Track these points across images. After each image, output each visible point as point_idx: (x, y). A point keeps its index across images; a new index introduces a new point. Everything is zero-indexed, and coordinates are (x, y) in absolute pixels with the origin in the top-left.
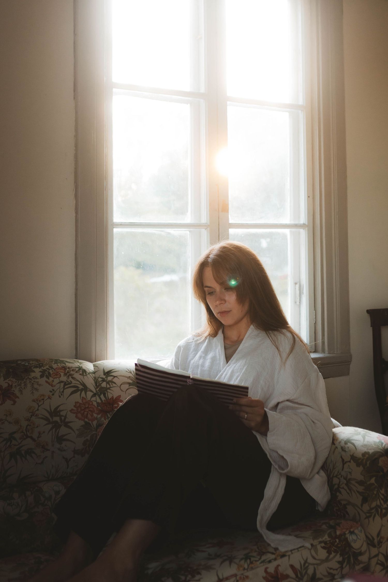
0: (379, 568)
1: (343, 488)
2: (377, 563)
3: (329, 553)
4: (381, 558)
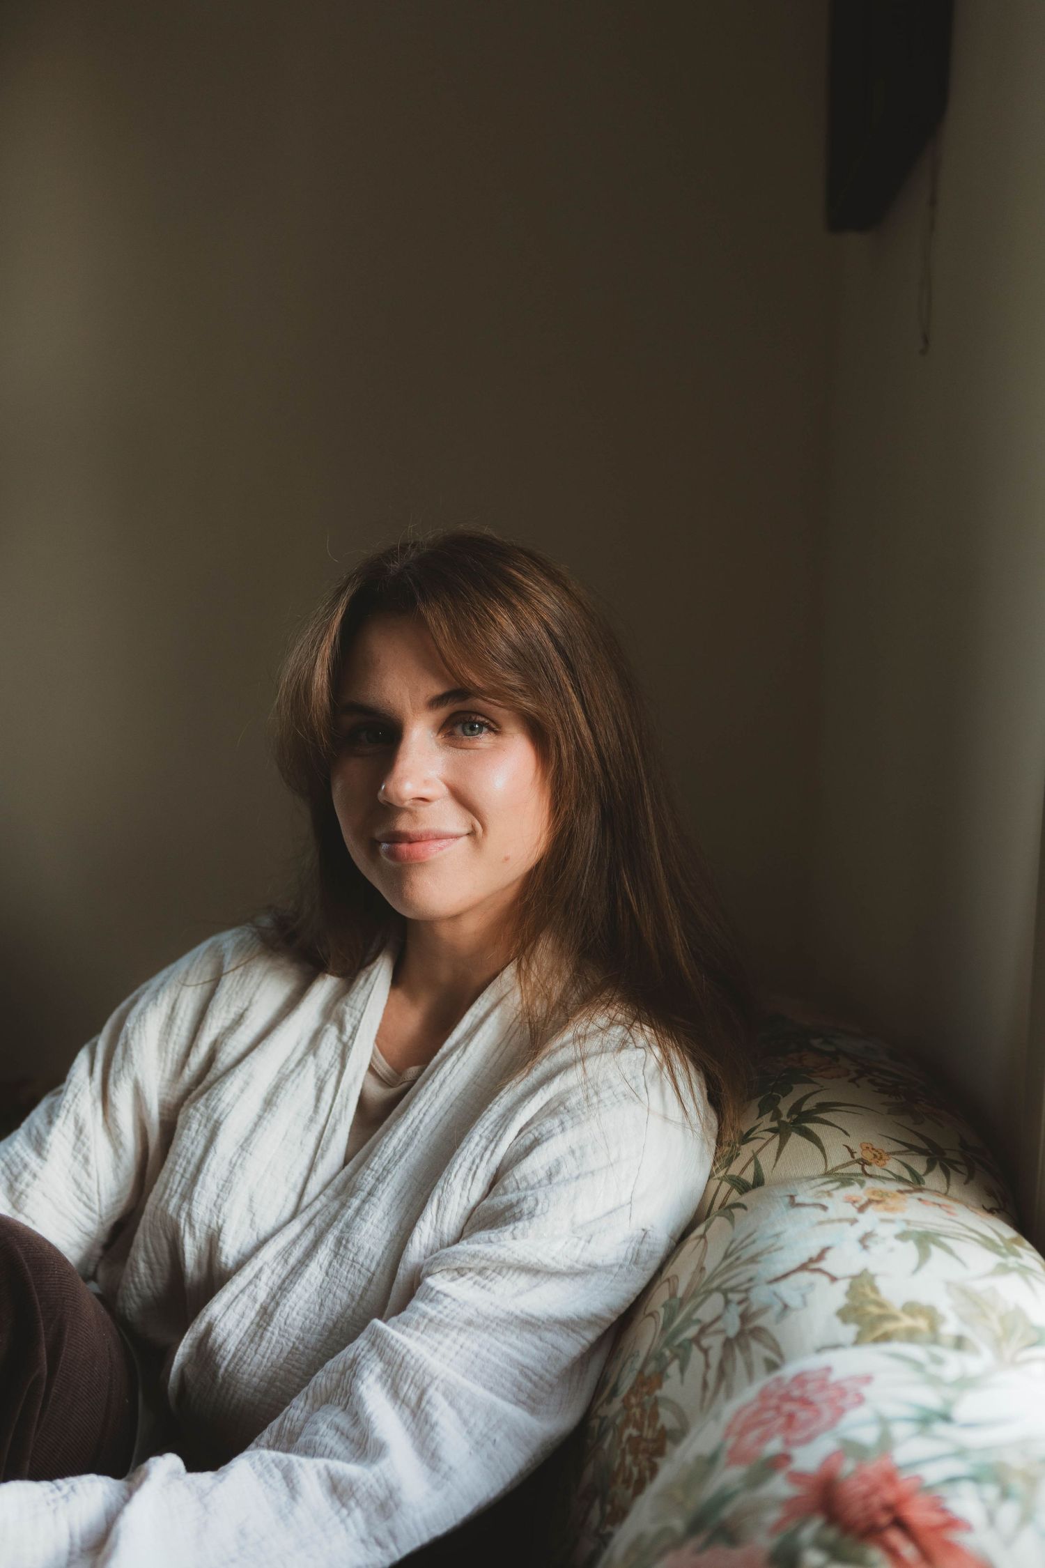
1: (705, 1352)
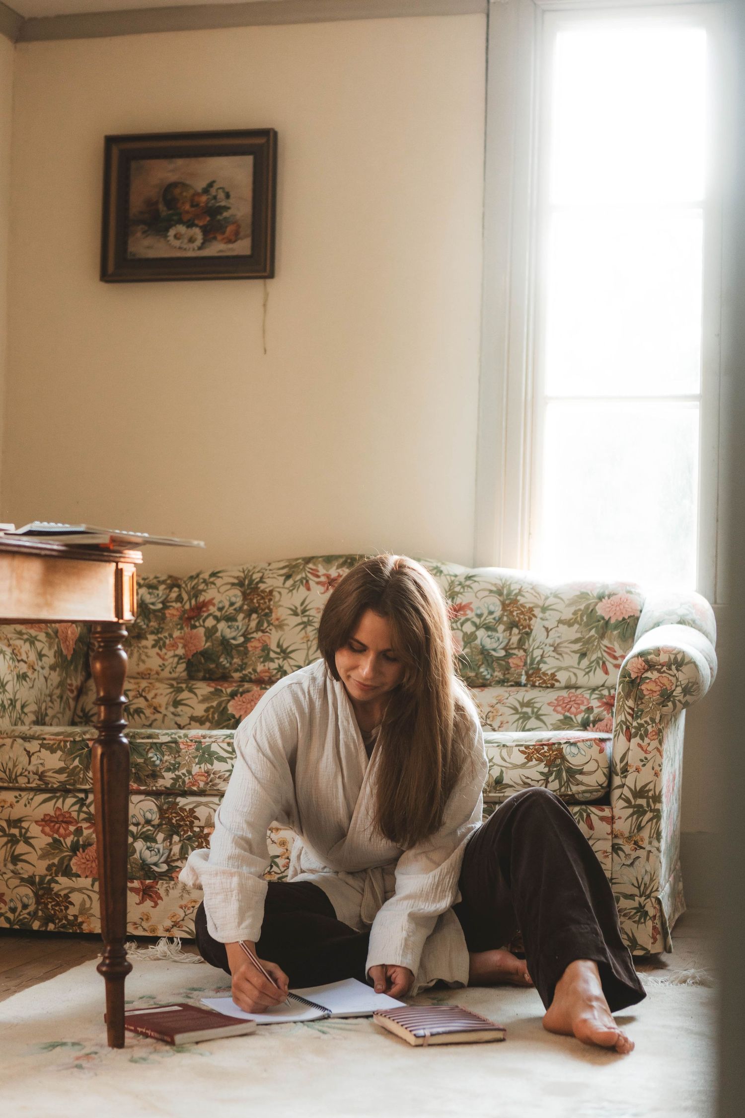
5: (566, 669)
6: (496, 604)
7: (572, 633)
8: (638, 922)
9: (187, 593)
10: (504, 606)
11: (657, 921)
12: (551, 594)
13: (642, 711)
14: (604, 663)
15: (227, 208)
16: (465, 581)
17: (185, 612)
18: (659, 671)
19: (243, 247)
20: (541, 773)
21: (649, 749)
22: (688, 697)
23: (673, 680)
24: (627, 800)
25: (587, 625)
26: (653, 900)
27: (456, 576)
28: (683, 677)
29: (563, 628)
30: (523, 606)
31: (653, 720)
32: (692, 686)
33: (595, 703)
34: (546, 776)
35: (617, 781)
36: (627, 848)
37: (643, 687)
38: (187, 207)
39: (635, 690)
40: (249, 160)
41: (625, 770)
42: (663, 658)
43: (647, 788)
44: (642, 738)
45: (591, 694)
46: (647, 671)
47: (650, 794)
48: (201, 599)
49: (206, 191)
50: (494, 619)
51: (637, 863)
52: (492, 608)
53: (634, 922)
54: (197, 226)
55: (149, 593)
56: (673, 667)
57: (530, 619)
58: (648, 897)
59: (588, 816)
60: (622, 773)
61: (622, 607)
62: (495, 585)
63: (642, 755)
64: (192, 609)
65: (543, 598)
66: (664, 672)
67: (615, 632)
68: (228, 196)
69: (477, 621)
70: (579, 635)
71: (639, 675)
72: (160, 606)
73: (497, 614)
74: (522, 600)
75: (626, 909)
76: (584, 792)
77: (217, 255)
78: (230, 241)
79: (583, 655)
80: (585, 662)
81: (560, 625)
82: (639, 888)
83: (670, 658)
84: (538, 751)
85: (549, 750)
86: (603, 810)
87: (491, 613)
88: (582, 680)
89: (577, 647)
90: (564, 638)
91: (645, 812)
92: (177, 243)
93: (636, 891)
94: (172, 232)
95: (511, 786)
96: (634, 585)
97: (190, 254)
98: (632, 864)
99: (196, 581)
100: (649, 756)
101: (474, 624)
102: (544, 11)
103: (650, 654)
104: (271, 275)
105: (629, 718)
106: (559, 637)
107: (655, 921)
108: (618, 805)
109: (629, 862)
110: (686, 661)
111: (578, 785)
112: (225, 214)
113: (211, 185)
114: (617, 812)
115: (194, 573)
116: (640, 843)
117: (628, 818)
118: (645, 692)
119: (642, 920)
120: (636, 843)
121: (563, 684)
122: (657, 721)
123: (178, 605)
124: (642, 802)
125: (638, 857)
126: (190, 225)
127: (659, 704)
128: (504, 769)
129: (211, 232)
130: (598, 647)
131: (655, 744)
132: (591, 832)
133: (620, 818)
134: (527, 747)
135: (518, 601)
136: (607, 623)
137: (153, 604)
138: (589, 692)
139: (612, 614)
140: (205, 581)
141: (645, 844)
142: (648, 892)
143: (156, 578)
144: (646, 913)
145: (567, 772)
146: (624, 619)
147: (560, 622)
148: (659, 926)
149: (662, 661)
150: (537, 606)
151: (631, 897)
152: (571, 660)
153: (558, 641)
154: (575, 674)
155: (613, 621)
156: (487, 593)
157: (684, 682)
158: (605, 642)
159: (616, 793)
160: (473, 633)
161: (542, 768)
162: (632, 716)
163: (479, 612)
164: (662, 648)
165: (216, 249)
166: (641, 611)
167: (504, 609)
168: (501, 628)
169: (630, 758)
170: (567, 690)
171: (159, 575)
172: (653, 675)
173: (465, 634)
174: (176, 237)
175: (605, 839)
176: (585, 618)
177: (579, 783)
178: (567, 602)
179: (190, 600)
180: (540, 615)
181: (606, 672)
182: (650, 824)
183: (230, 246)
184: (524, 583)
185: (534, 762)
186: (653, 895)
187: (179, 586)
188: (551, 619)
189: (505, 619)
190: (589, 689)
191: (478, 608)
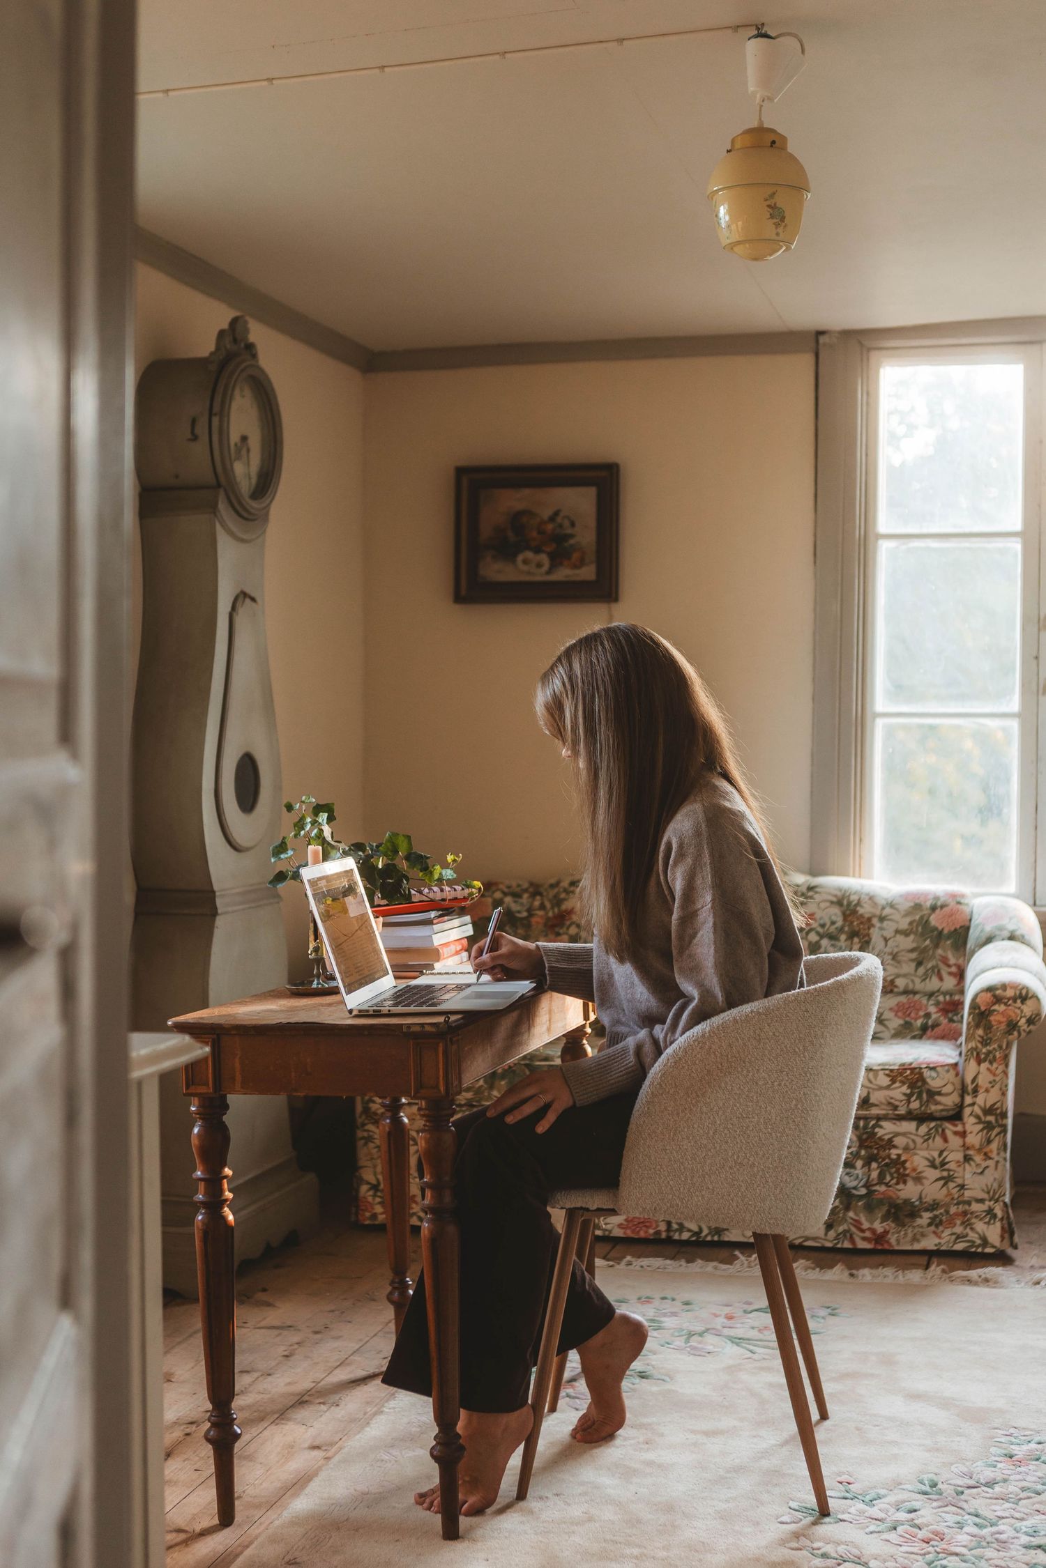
0: (973, 1120)
2: (971, 1114)
3: (893, 1081)
4: (977, 1109)
5: (905, 976)
6: (836, 913)
7: (908, 942)
8: (988, 1223)
9: (550, 901)
10: (845, 916)
11: (1005, 1222)
12: (887, 904)
13: (991, 1039)
14: (939, 971)
15: (572, 536)
16: (808, 892)
17: (548, 919)
18: (1006, 1004)
19: (588, 573)
20: (905, 1094)
21: (998, 1072)
22: (1032, 1027)
23: (1019, 1012)
24: (978, 1117)
25: (922, 934)
26: (1002, 1204)
27: (798, 886)
28: (1028, 1009)
29: (900, 938)
30: (862, 916)
31: (1000, 1047)
32: (1034, 1018)
33: (932, 1009)
34: (909, 1096)
35: (968, 1100)
36: (978, 1158)
37: (992, 1018)
38: (534, 534)
39: (984, 1022)
40: (592, 492)
41: (975, 1091)
42: (1010, 993)
43: (996, 1107)
44: (991, 1063)
45: (928, 1000)
46: (995, 1004)
47: (999, 1111)
48: (564, 907)
49: (552, 519)
50: (836, 928)
51: (986, 1171)
52: (834, 918)
53: (985, 1223)
54: (543, 552)
55: (515, 902)
56: (1019, 1001)
57: (869, 928)
58: (997, 1201)
59: (943, 1130)
60: (973, 1093)
61: (953, 917)
62: (836, 896)
63: (991, 1078)
64: (555, 917)
65: (880, 908)
66: (1009, 1005)
67: (949, 942)
68: (573, 524)
69: (820, 930)
70: (914, 945)
71: (988, 1007)
72: (525, 914)
73: (839, 923)
74: (861, 911)
75: (977, 1212)
76: (942, 1110)
77: (564, 579)
78: (575, 567)
79: (919, 964)
80: (921, 970)
81: (898, 936)
82: (988, 1193)
83: (1015, 994)
84: (901, 1074)
85: (911, 1073)
86: (956, 1126)
87: (833, 923)
88: (919, 986)
89: (914, 955)
90: (902, 947)
91: (993, 1128)
92: (525, 568)
93: (986, 1196)
94: (520, 558)
95: (876, 1105)
96: (963, 896)
97: (538, 578)
98: (982, 1173)
99: (556, 890)
100: (997, 1079)
101: (818, 933)
102: (869, 350)
103: (997, 989)
104: (616, 600)
105: (979, 1045)
106: (897, 946)
107: (1004, 1222)
108: (970, 1121)
109: (980, 1171)
110: (1030, 995)
111: (936, 1104)
112: (572, 541)
113: (557, 513)
114: (969, 1128)
115: (553, 881)
116: (990, 1154)
117: (978, 1133)
118: (993, 1023)
119: (992, 1221)
120: (986, 1154)
121: (901, 989)
122: (1004, 1047)
123: (541, 913)
124: (991, 1118)
125: (987, 1167)
126: (537, 551)
127: (1006, 1033)
128: (871, 1090)
129: (558, 558)
130: (933, 956)
131: (1001, 1068)
132: (946, 1145)
133: (971, 1133)
134: (892, 1071)
135: (857, 912)
136: (941, 933)
137: (519, 912)
138: (926, 997)
139: (944, 925)
140: (565, 891)
141: (994, 1155)
142: (997, 1197)
143: (519, 886)
144: (995, 1216)
145: (927, 1093)
146: (955, 930)
147: (897, 932)
148: (1006, 1226)
149: (1008, 996)
150: (874, 916)
151: (981, 1201)
152: (908, 968)
153: (896, 950)
154: (913, 981)
155: (946, 931)
156: (828, 904)
157: (1028, 1014)
158: (940, 951)
159: (967, 1111)
160: (817, 942)
161: (905, 1089)
162: (982, 1043)
163: (822, 922)
164: (1009, 984)
165: (562, 574)
166: (970, 920)
167: (845, 919)
168: (843, 937)
169: (980, 1080)
170: (905, 996)
171: (521, 883)
172: (1001, 1008)
173: (810, 943)
174: (525, 562)
175: (958, 1151)
176: (920, 929)
177: (937, 1103)
178: (903, 913)
179: (552, 908)
180: (878, 925)
181: (941, 979)
182: (997, 1137)
183: (577, 572)
184: (862, 893)
185: (897, 1084)
186: (1001, 1199)
187: (541, 894)
188: (889, 928)
189: (846, 929)
190: (926, 995)
191: (821, 919)
